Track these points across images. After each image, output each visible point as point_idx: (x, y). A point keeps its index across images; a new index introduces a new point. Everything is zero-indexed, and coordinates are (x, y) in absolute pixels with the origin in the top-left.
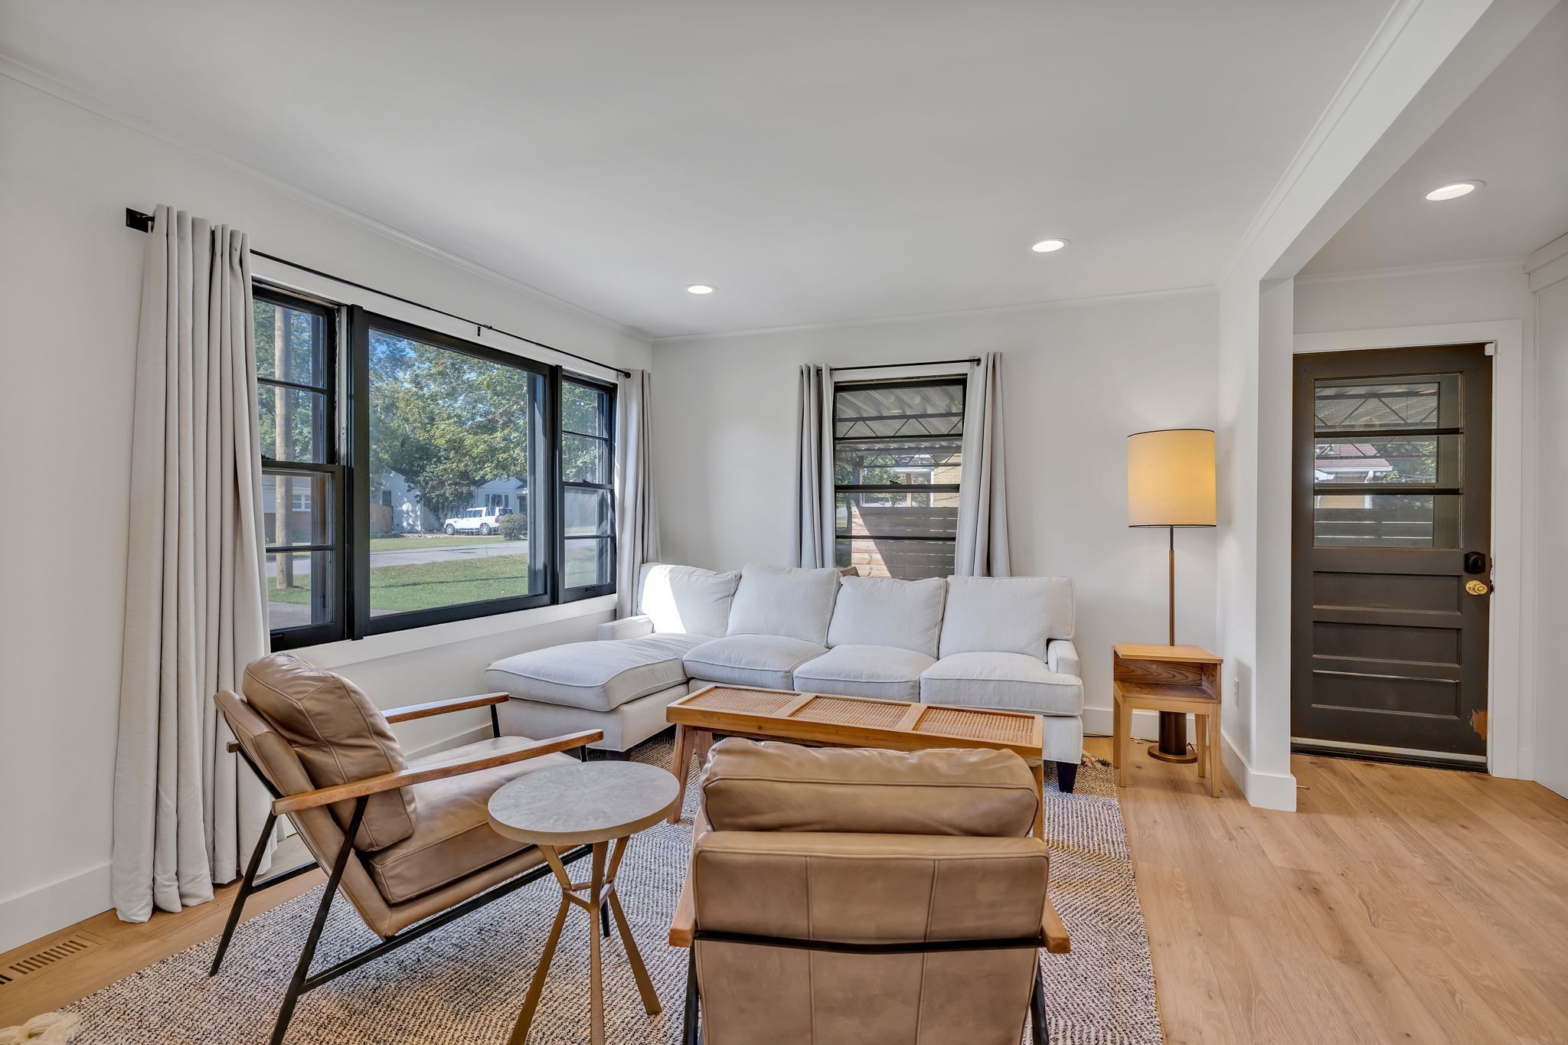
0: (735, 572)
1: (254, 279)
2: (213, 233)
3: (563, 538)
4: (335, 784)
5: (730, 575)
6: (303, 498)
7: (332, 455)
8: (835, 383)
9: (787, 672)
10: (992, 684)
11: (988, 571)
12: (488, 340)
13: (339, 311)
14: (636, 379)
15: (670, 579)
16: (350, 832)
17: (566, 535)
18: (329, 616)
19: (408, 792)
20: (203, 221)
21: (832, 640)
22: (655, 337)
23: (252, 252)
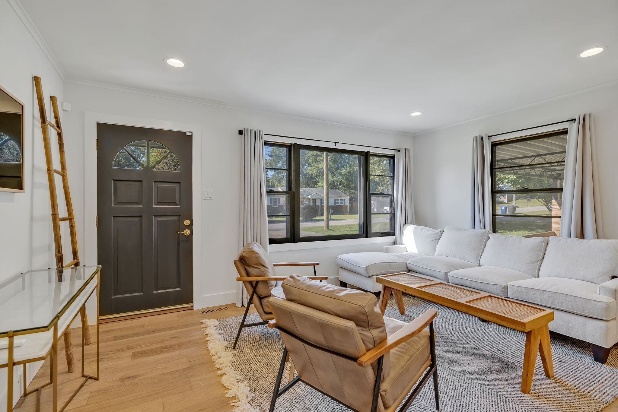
0: (441, 230)
2: (255, 132)
3: (371, 214)
5: (439, 230)
6: (339, 200)
8: (492, 142)
9: (446, 273)
13: (291, 146)
14: (402, 152)
15: (414, 231)
16: (255, 289)
17: (372, 213)
20: (253, 129)
21: (481, 263)
22: (414, 134)
23: (264, 134)
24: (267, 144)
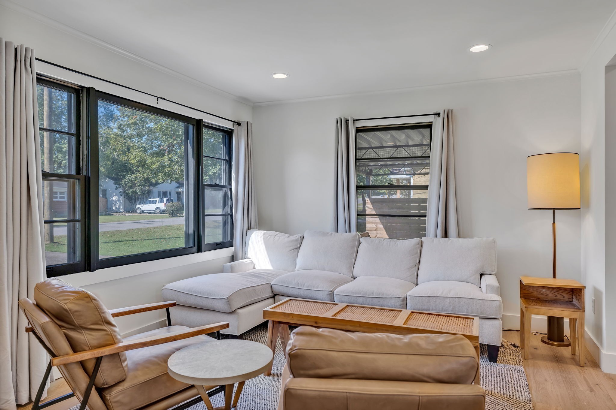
0: (300, 235)
1: (37, 74)
2: (16, 49)
3: (204, 216)
4: (84, 350)
5: (297, 236)
7: (79, 170)
8: (356, 128)
9: (330, 291)
10: (448, 300)
11: (446, 234)
12: (163, 105)
13: (82, 91)
14: (244, 127)
15: (264, 239)
16: (92, 376)
17: (205, 214)
18: (77, 259)
19: (123, 355)
20: (11, 43)
21: (355, 274)
22: (254, 103)
23: (36, 59)
24: (41, 80)
